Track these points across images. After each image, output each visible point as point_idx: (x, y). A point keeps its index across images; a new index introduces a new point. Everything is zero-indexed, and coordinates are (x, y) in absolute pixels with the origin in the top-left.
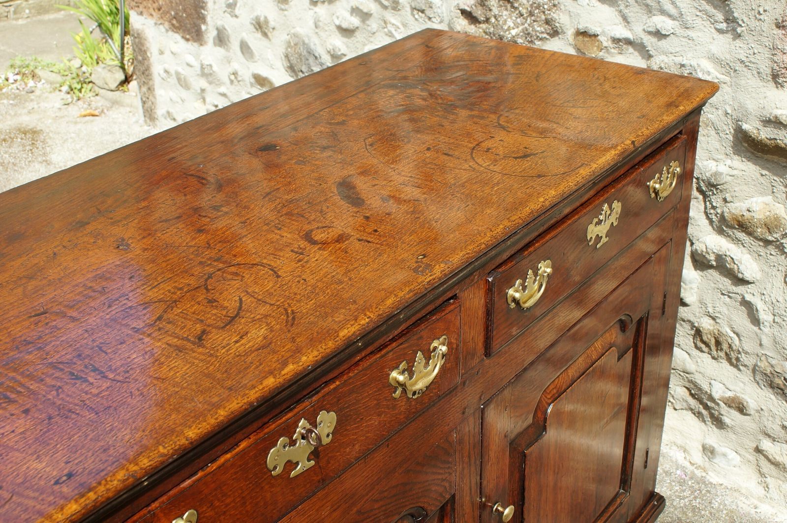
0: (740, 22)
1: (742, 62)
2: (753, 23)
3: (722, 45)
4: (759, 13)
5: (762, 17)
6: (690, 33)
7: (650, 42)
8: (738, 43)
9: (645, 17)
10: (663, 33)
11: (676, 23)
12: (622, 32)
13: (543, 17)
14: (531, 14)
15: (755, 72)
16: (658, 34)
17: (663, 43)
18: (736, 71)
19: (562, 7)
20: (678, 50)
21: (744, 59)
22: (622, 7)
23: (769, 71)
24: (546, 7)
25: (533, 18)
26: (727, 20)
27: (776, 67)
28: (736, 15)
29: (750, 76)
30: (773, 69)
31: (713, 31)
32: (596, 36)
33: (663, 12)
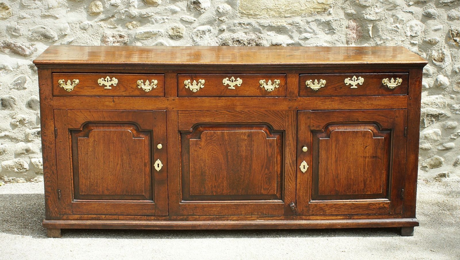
0: (335, 29)
1: (337, 40)
2: (339, 29)
3: (329, 38)
4: (341, 25)
5: (342, 26)
6: (317, 36)
7: (301, 42)
8: (334, 35)
9: (299, 35)
10: (308, 38)
11: (312, 34)
12: (290, 41)
13: (255, 44)
14: (249, 43)
15: (341, 42)
16: (306, 39)
17: (307, 42)
18: (335, 43)
19: (263, 38)
20: (314, 42)
21: (337, 39)
22: (290, 33)
23: (346, 41)
24: (256, 40)
25: (250, 45)
26: (329, 30)
27: (348, 39)
28: (333, 27)
29: (340, 44)
30: (347, 40)
31: (324, 34)
32: (281, 45)
33: (306, 31)
